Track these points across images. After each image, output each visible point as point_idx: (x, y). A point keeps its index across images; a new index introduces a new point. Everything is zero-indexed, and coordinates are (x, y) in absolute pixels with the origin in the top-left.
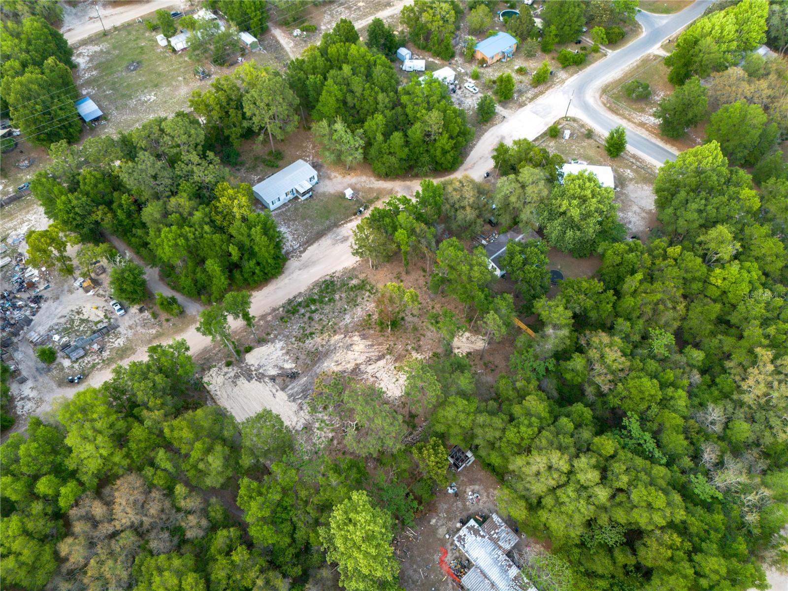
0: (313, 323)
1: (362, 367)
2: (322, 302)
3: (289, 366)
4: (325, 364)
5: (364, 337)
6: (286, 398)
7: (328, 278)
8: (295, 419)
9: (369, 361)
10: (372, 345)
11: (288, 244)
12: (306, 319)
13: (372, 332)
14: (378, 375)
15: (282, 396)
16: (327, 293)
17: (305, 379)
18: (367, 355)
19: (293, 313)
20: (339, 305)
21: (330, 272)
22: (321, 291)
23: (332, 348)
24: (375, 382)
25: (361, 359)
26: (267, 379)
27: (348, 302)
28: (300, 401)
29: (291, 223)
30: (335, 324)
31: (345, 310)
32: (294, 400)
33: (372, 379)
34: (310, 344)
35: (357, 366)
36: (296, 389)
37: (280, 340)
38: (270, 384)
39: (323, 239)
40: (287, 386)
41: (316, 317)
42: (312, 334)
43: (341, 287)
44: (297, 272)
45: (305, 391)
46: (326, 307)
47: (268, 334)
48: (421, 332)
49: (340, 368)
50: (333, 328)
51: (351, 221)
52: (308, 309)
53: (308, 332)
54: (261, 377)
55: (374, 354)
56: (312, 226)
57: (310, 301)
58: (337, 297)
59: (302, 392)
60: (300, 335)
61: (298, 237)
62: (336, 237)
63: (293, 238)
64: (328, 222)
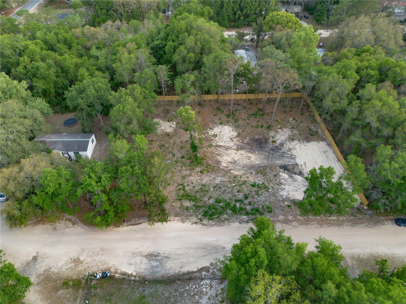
0: (247, 193)
1: (235, 147)
2: (228, 204)
3: (284, 175)
4: (257, 162)
5: (219, 162)
6: (296, 159)
7: (205, 222)
8: (297, 146)
9: (227, 148)
10: (218, 155)
11: (212, 292)
12: (250, 199)
13: (210, 162)
14: (229, 140)
15: (299, 161)
16: (217, 210)
17: (278, 162)
18: (226, 152)
19: (257, 210)
20: (215, 195)
21: (199, 226)
22: (221, 213)
23: (245, 168)
24: (234, 138)
25: (232, 152)
27: (207, 191)
28: (288, 153)
30: (230, 182)
31: (214, 187)
32: (292, 155)
33: (235, 140)
34: (259, 180)
35: (237, 150)
36: (288, 160)
37: (281, 196)
38: (304, 171)
39: (171, 272)
40: (292, 165)
41: (240, 196)
43: (202, 206)
45: (283, 155)
46: (227, 198)
47: (289, 206)
48: (181, 144)
49: (250, 155)
50: (235, 181)
51: (124, 274)
52: (243, 206)
53: (255, 189)
55: (222, 150)
57: (236, 211)
58: (211, 201)
59: (283, 156)
60: (263, 190)
61: (195, 294)
62: (157, 267)
63: (201, 298)
64: (146, 292)
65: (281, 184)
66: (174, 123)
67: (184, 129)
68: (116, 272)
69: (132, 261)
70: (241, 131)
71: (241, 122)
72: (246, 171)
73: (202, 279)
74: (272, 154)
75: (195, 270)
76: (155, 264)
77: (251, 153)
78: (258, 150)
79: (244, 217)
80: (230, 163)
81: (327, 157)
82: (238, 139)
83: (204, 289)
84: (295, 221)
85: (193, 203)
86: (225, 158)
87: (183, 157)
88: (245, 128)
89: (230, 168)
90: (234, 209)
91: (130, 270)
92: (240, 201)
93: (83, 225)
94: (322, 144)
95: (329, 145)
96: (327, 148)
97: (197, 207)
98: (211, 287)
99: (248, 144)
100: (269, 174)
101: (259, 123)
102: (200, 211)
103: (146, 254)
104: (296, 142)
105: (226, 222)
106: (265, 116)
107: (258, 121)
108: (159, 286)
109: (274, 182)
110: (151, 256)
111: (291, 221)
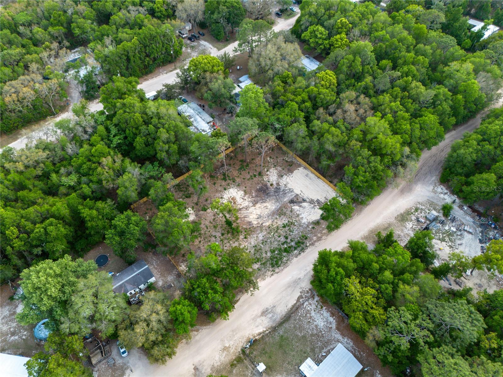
0: (284, 234)
1: (251, 204)
2: (280, 250)
3: (296, 208)
4: (274, 208)
5: (250, 223)
6: (294, 190)
7: (277, 270)
8: (288, 180)
9: (247, 208)
10: (245, 217)
11: (313, 307)
12: (289, 238)
13: (244, 226)
14: (242, 200)
15: (297, 191)
16: (276, 258)
17: (285, 200)
18: (248, 211)
19: (299, 242)
20: (267, 248)
21: (275, 275)
22: (281, 259)
23: (270, 217)
24: (244, 196)
25: (252, 209)
26: (308, 200)
27: (260, 249)
28: (286, 188)
29: (315, 332)
30: (269, 233)
31: (262, 243)
32: (290, 189)
33: (245, 198)
34: (285, 221)
35: (254, 205)
36: (290, 194)
37: (304, 224)
38: (305, 198)
39: (284, 313)
40: (295, 197)
41: (283, 239)
42: (284, 227)
43: (266, 262)
44: (302, 276)
46: (276, 246)
47: (313, 228)
48: (211, 225)
49: (265, 204)
50: (271, 230)
51: (260, 334)
52: (289, 245)
53: (287, 228)
54: (312, 202)
55: (244, 212)
56: (295, 327)
57: (288, 251)
58: (269, 254)
59: (286, 193)
60: (292, 226)
61: (306, 315)
62: (273, 316)
63: (310, 314)
64: (281, 333)
65: (298, 215)
66: (189, 208)
67: (202, 210)
68: (254, 337)
69: (257, 324)
70: (244, 188)
71: (238, 180)
72: (272, 218)
73: (303, 304)
74: (278, 195)
75: (295, 302)
76: (271, 315)
77: (265, 202)
78: (267, 198)
79: (296, 251)
80: (258, 218)
81: (310, 179)
82: (247, 196)
83: (308, 308)
84: (323, 236)
85: (259, 263)
86: (251, 217)
87: (223, 235)
88: (245, 184)
89: (261, 223)
90: (286, 250)
91: (261, 329)
92: (285, 242)
93: (205, 327)
94: (301, 169)
95: (305, 168)
96: (306, 172)
97: (264, 264)
98: (311, 304)
99: (257, 196)
100: (287, 212)
101: (251, 174)
102: (268, 265)
103: (260, 314)
104: (285, 177)
105: (289, 262)
106: (250, 166)
107: (249, 173)
108: (284, 325)
109: (294, 216)
110: (264, 313)
111: (321, 237)
